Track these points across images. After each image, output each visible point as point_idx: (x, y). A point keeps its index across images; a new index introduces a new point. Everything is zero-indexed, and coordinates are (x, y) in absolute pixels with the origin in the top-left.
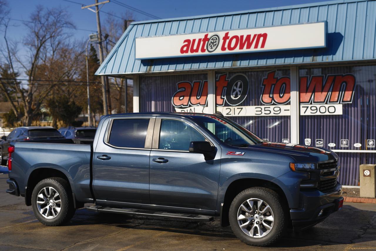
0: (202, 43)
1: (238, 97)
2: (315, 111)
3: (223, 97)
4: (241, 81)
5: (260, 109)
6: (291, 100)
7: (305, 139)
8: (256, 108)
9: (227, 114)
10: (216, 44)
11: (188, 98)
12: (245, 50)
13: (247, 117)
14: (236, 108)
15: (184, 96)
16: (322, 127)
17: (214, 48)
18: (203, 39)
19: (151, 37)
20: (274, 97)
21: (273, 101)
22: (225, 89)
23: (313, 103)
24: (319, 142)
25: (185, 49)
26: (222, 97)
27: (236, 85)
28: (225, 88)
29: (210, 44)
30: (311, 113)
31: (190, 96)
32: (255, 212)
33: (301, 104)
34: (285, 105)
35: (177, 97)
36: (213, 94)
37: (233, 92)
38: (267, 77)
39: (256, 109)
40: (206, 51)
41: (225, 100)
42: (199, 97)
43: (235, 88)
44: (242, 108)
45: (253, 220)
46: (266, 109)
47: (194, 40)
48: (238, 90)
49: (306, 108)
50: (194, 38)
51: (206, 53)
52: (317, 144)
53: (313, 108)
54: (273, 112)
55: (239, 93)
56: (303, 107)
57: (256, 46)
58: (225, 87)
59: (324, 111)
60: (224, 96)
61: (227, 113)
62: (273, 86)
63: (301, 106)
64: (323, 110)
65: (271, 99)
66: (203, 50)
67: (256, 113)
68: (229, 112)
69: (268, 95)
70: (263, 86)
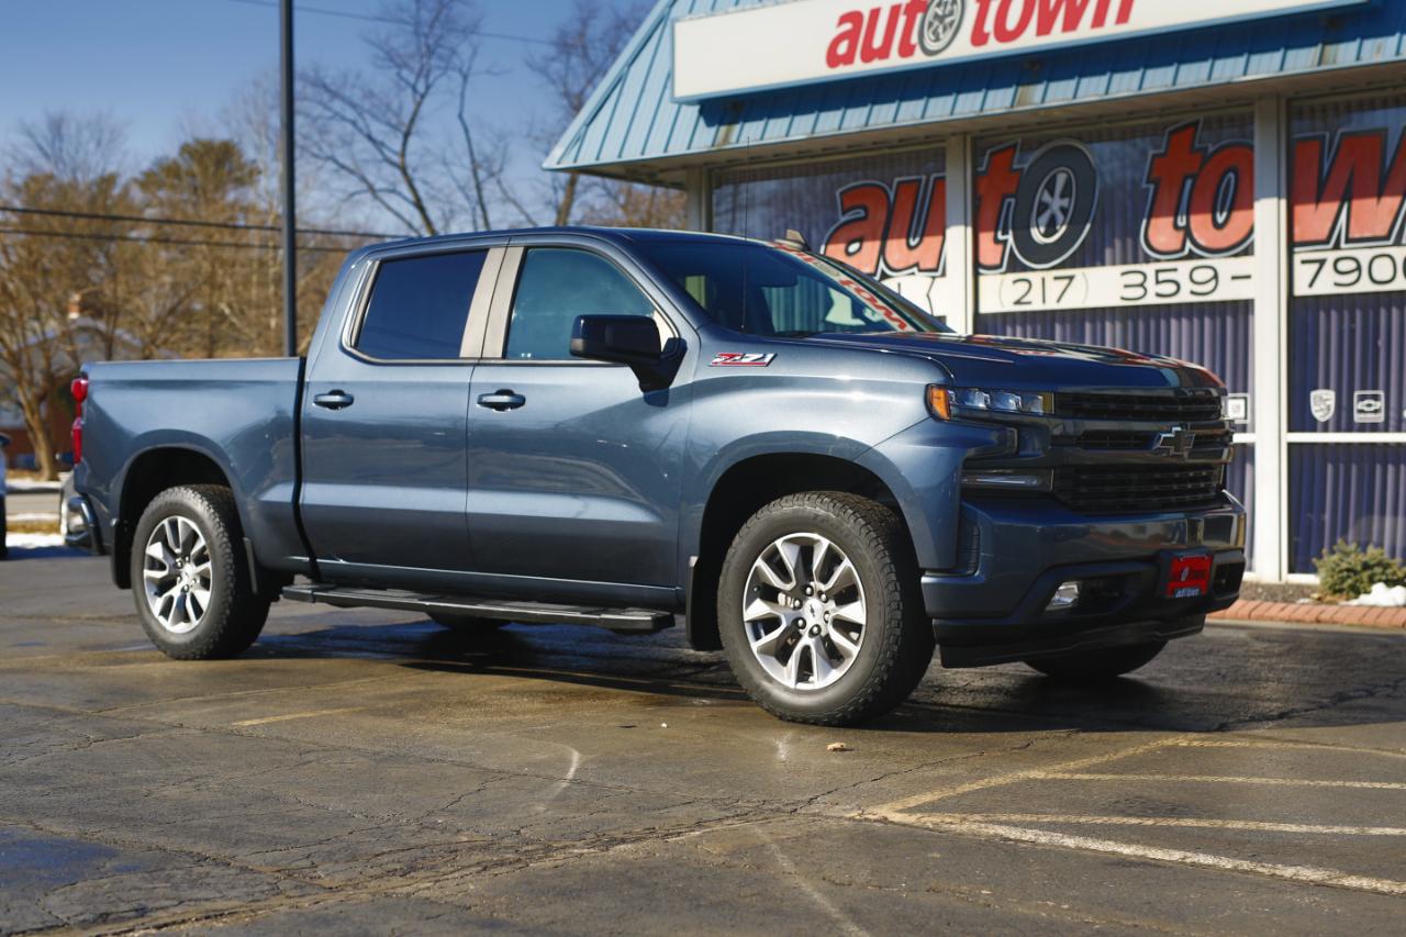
0: (902, 20)
1: (1055, 232)
2: (1354, 276)
3: (1003, 234)
4: (1070, 171)
5: (1138, 279)
6: (1256, 236)
7: (1313, 394)
8: (1123, 274)
9: (1018, 302)
10: (951, 23)
11: (877, 244)
12: (1058, 37)
13: (1094, 311)
14: (1050, 275)
15: (861, 240)
16: (1381, 343)
17: (945, 38)
18: (908, 6)
19: (727, 13)
20: (1193, 226)
21: (1189, 245)
22: (1009, 204)
23: (1343, 245)
24: (1366, 402)
25: (842, 48)
26: (1000, 237)
27: (1051, 189)
28: (1008, 200)
29: (931, 24)
30: (1337, 284)
31: (884, 239)
32: (809, 590)
33: (1296, 249)
34: (1236, 255)
35: (837, 242)
36: (966, 225)
37: (1039, 214)
38: (1167, 150)
39: (1126, 277)
40: (918, 51)
41: (1011, 249)
42: (917, 240)
43: (1046, 197)
44: (1071, 278)
45: (800, 622)
46: (1162, 276)
47: (875, 13)
48: (1057, 203)
49: (1316, 266)
50: (875, 6)
51: (918, 59)
52: (1361, 411)
53: (1343, 266)
54: (1186, 286)
55: (1060, 217)
56: (1304, 262)
57: (1099, 20)
58: (1011, 196)
59: (1388, 277)
60: (1005, 232)
61: (1016, 298)
62: (1189, 183)
63: (1297, 258)
64: (1383, 270)
65: (1181, 234)
66: (906, 50)
67: (1126, 296)
68: (1024, 296)
69: (1170, 220)
70: (1152, 187)
